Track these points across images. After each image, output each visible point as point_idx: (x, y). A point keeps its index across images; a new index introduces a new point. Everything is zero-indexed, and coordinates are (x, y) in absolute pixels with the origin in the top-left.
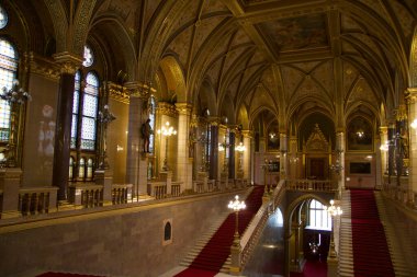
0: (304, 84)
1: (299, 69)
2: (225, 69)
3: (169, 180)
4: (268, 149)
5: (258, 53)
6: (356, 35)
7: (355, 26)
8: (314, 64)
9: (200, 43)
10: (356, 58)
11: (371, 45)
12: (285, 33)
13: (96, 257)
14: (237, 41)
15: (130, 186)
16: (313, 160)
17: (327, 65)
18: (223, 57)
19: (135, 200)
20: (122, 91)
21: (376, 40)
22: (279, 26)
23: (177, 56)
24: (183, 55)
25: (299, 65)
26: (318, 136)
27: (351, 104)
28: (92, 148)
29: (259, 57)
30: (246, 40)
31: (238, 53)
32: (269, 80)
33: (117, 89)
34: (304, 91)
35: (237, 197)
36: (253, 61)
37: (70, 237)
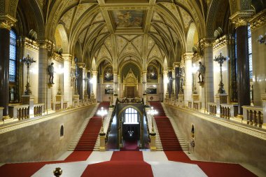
0: (127, 47)
1: (126, 39)
2: (88, 35)
3: (62, 100)
4: (104, 82)
5: (106, 27)
6: (158, 24)
7: (160, 19)
8: (133, 36)
9: (78, 18)
10: (156, 35)
11: (166, 29)
12: (122, 18)
13: (26, 150)
14: (97, 19)
15: (43, 104)
16: (128, 88)
17: (140, 38)
18: (88, 27)
19: (46, 113)
20: (32, 43)
21: (169, 27)
22: (120, 14)
23: (64, 24)
24: (68, 24)
25: (126, 36)
26: (131, 75)
27: (151, 59)
28: (13, 81)
29: (106, 30)
30: (101, 19)
31: (96, 26)
32: (109, 43)
33: (29, 42)
34: (127, 51)
35: (102, 108)
36: (102, 31)
37: (12, 140)
